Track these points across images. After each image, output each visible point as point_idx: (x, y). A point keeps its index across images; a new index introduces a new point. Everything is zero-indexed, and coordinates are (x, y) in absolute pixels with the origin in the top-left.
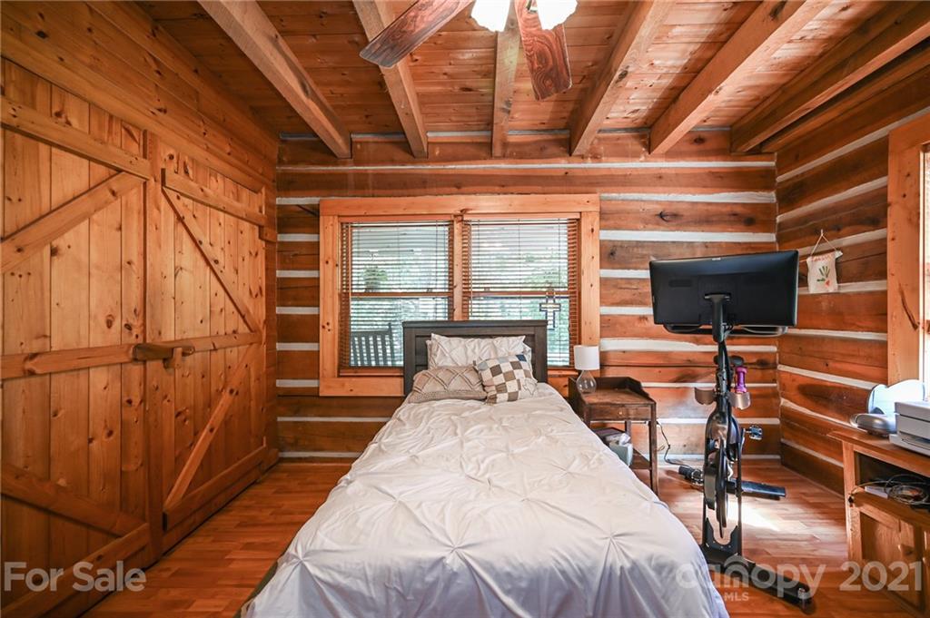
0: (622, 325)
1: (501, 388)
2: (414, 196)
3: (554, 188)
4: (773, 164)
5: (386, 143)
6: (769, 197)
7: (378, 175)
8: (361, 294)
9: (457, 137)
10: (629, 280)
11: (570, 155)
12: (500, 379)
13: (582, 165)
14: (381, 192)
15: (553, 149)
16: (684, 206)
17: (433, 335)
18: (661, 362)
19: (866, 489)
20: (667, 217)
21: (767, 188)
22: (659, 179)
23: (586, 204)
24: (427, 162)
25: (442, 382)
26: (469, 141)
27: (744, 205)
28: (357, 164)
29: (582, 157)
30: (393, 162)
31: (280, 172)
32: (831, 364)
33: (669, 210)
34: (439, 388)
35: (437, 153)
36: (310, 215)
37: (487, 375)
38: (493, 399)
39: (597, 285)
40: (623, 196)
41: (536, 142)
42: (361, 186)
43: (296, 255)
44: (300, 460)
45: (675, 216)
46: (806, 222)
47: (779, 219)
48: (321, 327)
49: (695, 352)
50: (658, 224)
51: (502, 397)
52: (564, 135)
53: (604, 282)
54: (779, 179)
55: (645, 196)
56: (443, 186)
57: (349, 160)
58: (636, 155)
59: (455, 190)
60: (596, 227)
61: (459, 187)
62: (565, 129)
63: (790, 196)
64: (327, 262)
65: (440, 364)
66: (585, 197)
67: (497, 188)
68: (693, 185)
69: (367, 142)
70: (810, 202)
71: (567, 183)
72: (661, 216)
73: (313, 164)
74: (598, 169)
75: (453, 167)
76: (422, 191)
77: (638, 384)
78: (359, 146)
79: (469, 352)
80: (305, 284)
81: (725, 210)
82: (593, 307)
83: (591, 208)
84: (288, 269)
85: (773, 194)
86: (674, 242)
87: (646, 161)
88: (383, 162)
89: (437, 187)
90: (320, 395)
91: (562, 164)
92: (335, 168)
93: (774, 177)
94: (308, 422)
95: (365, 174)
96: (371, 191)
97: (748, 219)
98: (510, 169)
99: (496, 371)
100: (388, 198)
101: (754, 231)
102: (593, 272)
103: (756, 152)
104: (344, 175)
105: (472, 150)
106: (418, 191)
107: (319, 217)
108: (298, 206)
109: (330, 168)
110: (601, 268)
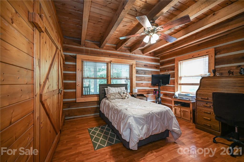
0: (139, 84)
1: (126, 96)
2: (100, 56)
3: (128, 58)
4: (159, 59)
5: (93, 43)
6: (159, 64)
7: (91, 51)
8: (86, 78)
9: (109, 45)
10: (140, 76)
11: (131, 52)
12: (125, 95)
13: (132, 55)
14: (92, 55)
15: (128, 51)
16: (148, 64)
17: (108, 87)
18: (145, 91)
19: (175, 105)
20: (146, 66)
21: (159, 62)
22: (145, 59)
23: (134, 62)
24: (103, 49)
25: (114, 96)
26: (112, 46)
27: (156, 65)
28: (86, 47)
29: (132, 53)
30: (95, 48)
31: (64, 46)
32: (168, 90)
33: (146, 64)
34: (114, 97)
35: (105, 48)
36: (73, 58)
37: (122, 94)
38: (125, 98)
39: (135, 77)
40: (139, 61)
41: (125, 49)
42: (87, 53)
43: (69, 67)
44: (70, 119)
45: (147, 66)
46: (164, 69)
47: (160, 67)
48: (77, 86)
49: (149, 89)
50: (144, 67)
51: (126, 98)
52: (129, 48)
53: (136, 77)
54: (160, 61)
55: (142, 62)
56: (107, 55)
57: (84, 46)
58: (141, 54)
59: (109, 56)
60: (135, 67)
61: (110, 56)
62: (130, 47)
63: (162, 64)
64: (78, 70)
65: (111, 93)
66: (133, 61)
67: (117, 57)
68: (149, 61)
69: (88, 43)
70: (165, 66)
71: (130, 58)
72: (145, 65)
73: (74, 45)
74: (135, 56)
75: (108, 51)
76: (102, 56)
77: (143, 95)
78: (86, 43)
79: (116, 90)
80: (72, 75)
81: (153, 65)
82: (135, 82)
83: (134, 63)
84: (67, 71)
85: (159, 63)
86: (147, 70)
87: (142, 55)
88: (92, 48)
89: (105, 55)
90: (77, 102)
91: (129, 54)
92: (80, 47)
93: (159, 61)
94: (73, 109)
95: (88, 50)
96: (90, 54)
97: (156, 67)
98: (120, 54)
99: (124, 93)
100: (93, 56)
101: (157, 69)
102: (135, 75)
103: (157, 57)
104: (83, 49)
105: (112, 48)
106: (101, 55)
107: (76, 59)
108: (70, 55)
109: (78, 47)
110: (136, 74)
